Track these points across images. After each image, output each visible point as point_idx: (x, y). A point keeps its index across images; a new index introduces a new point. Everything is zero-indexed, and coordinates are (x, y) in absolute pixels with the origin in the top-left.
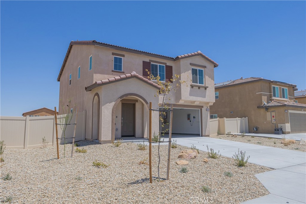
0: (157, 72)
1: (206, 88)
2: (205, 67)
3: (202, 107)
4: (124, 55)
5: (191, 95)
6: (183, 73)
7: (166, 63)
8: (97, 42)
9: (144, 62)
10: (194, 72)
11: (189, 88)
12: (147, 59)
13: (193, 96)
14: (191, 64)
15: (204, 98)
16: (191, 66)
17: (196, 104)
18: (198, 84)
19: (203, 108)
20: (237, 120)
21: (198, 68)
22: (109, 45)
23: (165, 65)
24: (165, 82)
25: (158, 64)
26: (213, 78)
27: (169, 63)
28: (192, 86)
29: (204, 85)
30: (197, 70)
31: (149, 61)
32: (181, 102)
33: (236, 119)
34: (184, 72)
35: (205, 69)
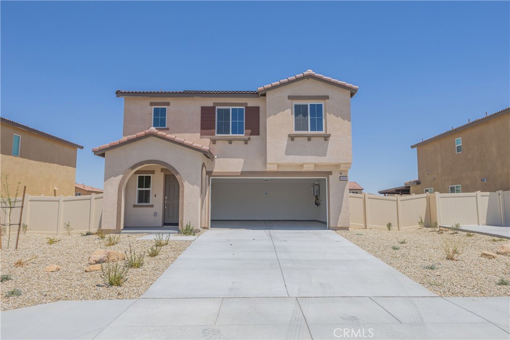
0: (229, 120)
1: (326, 138)
2: (326, 98)
3: (330, 173)
4: (169, 103)
5: (288, 153)
6: (272, 117)
7: (247, 104)
8: (122, 92)
9: (204, 109)
10: (300, 111)
11: (284, 142)
12: (209, 102)
13: (295, 155)
14: (290, 98)
15: (323, 157)
16: (290, 101)
17: (305, 169)
18: (309, 132)
19: (331, 175)
20: (476, 196)
21: (309, 103)
22: (140, 93)
23: (244, 107)
24: (243, 135)
25: (231, 108)
26: (346, 117)
27: (252, 102)
28: (292, 138)
29: (323, 132)
30: (307, 105)
31: (212, 105)
32: (270, 168)
33: (474, 194)
34: (275, 115)
35: (327, 100)
